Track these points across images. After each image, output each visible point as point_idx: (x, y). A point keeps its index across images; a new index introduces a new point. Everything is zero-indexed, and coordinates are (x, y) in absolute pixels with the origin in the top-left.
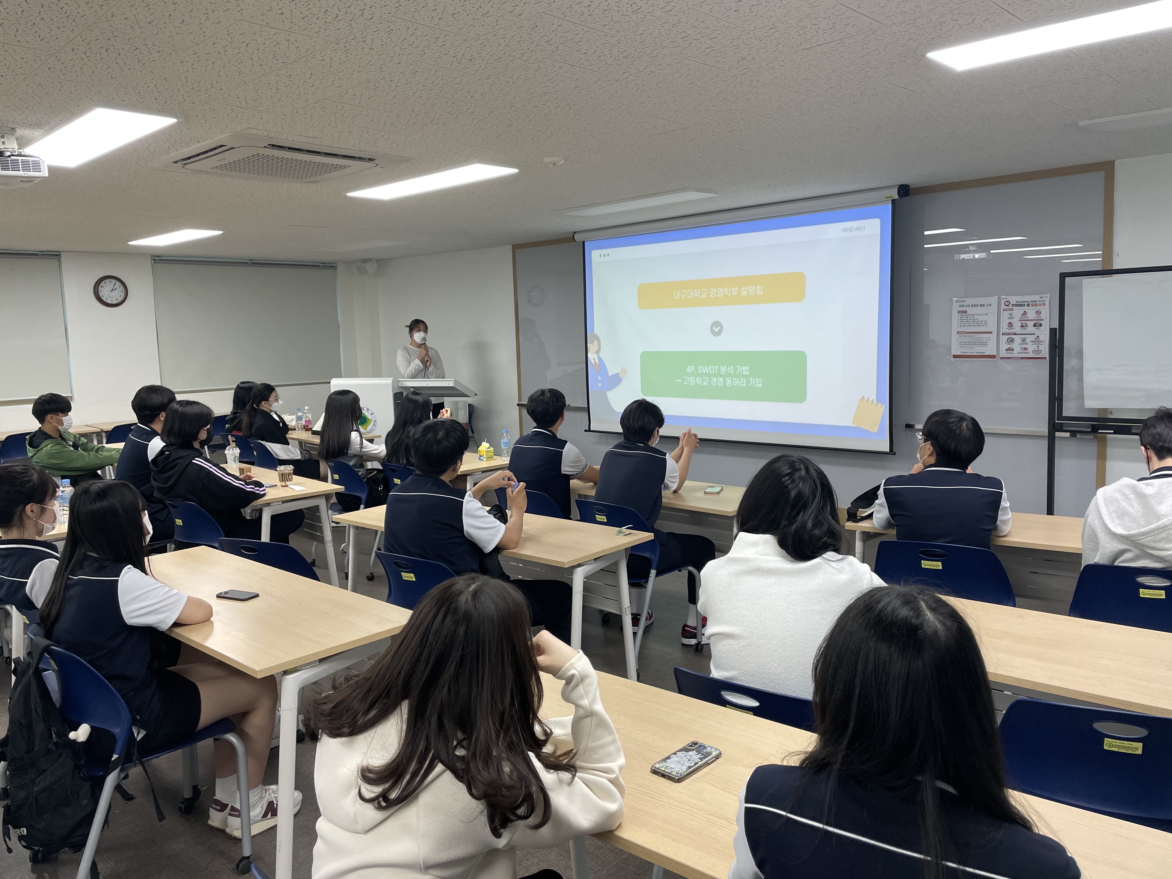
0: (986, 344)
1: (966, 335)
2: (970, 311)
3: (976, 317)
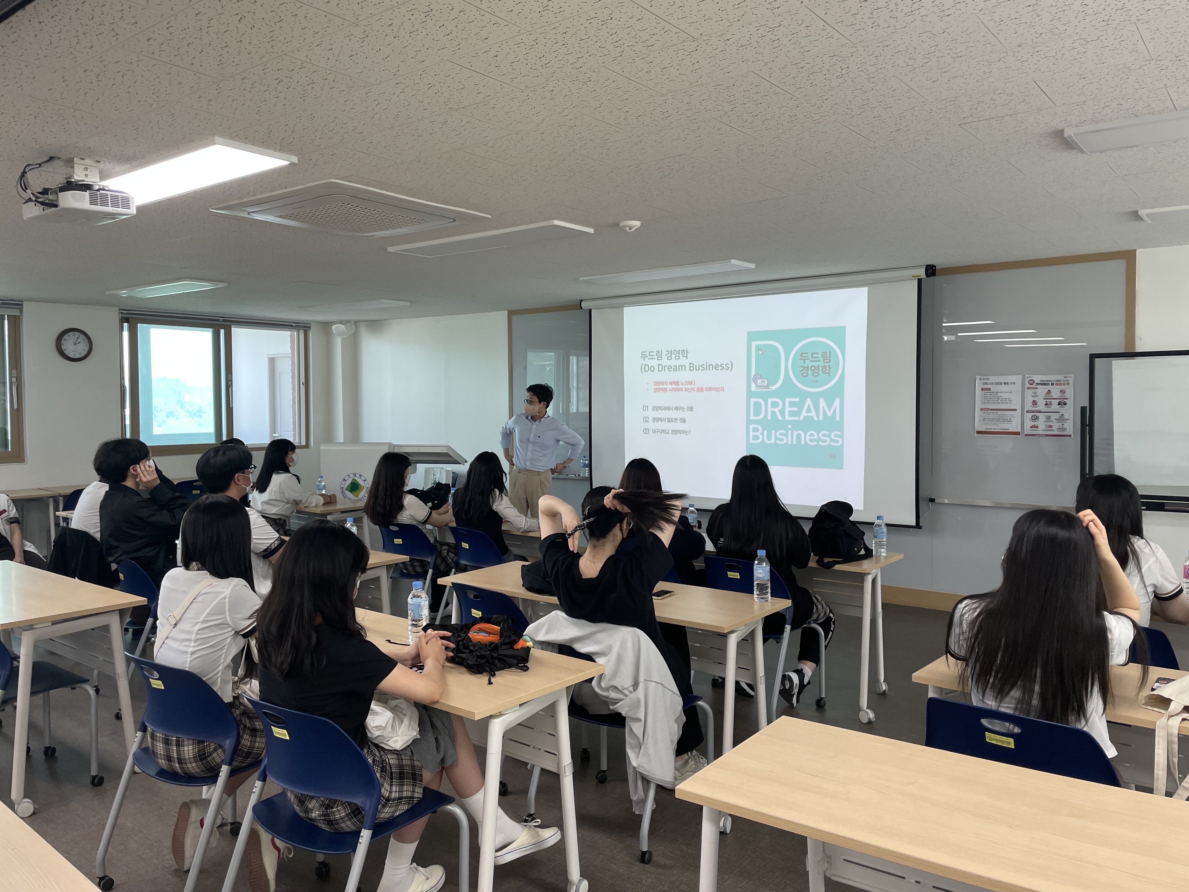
0: (1010, 421)
1: (990, 411)
2: (994, 388)
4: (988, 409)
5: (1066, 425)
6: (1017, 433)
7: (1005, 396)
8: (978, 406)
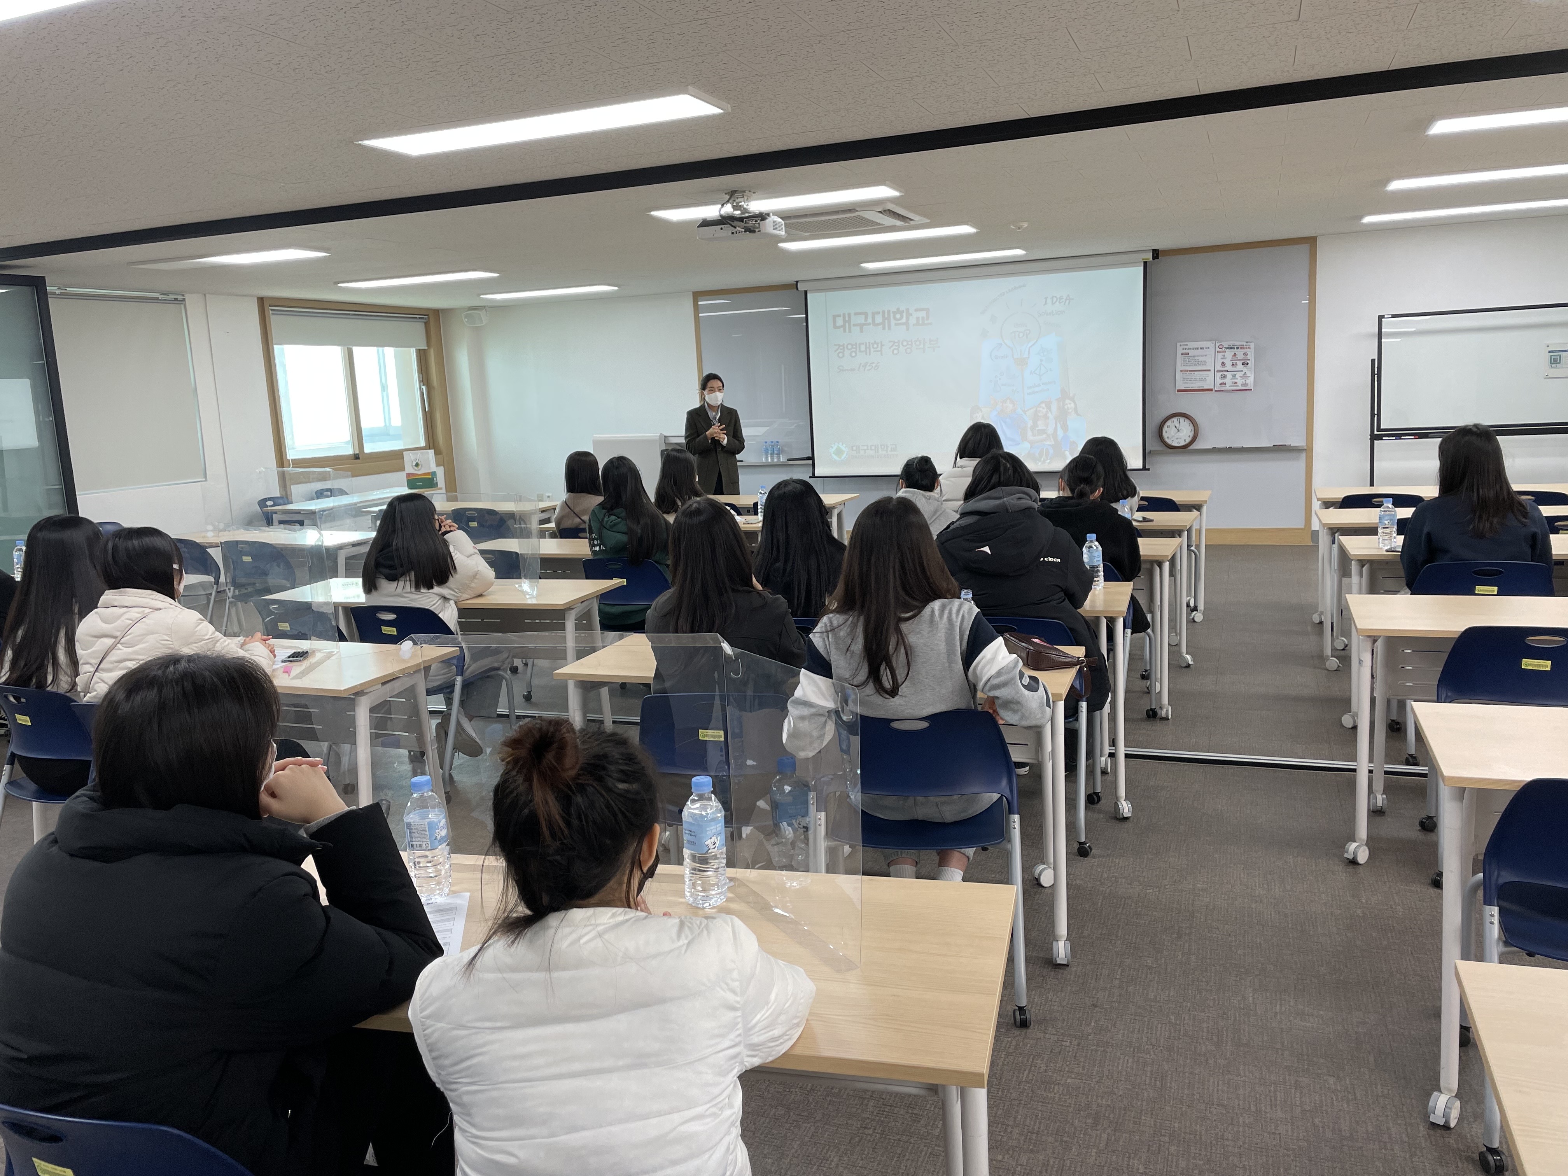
0: (1205, 380)
1: (1190, 373)
2: (1192, 352)
3: (1196, 358)
4: (1187, 371)
5: (1248, 381)
6: (1211, 390)
7: (1201, 359)
8: (1179, 367)
